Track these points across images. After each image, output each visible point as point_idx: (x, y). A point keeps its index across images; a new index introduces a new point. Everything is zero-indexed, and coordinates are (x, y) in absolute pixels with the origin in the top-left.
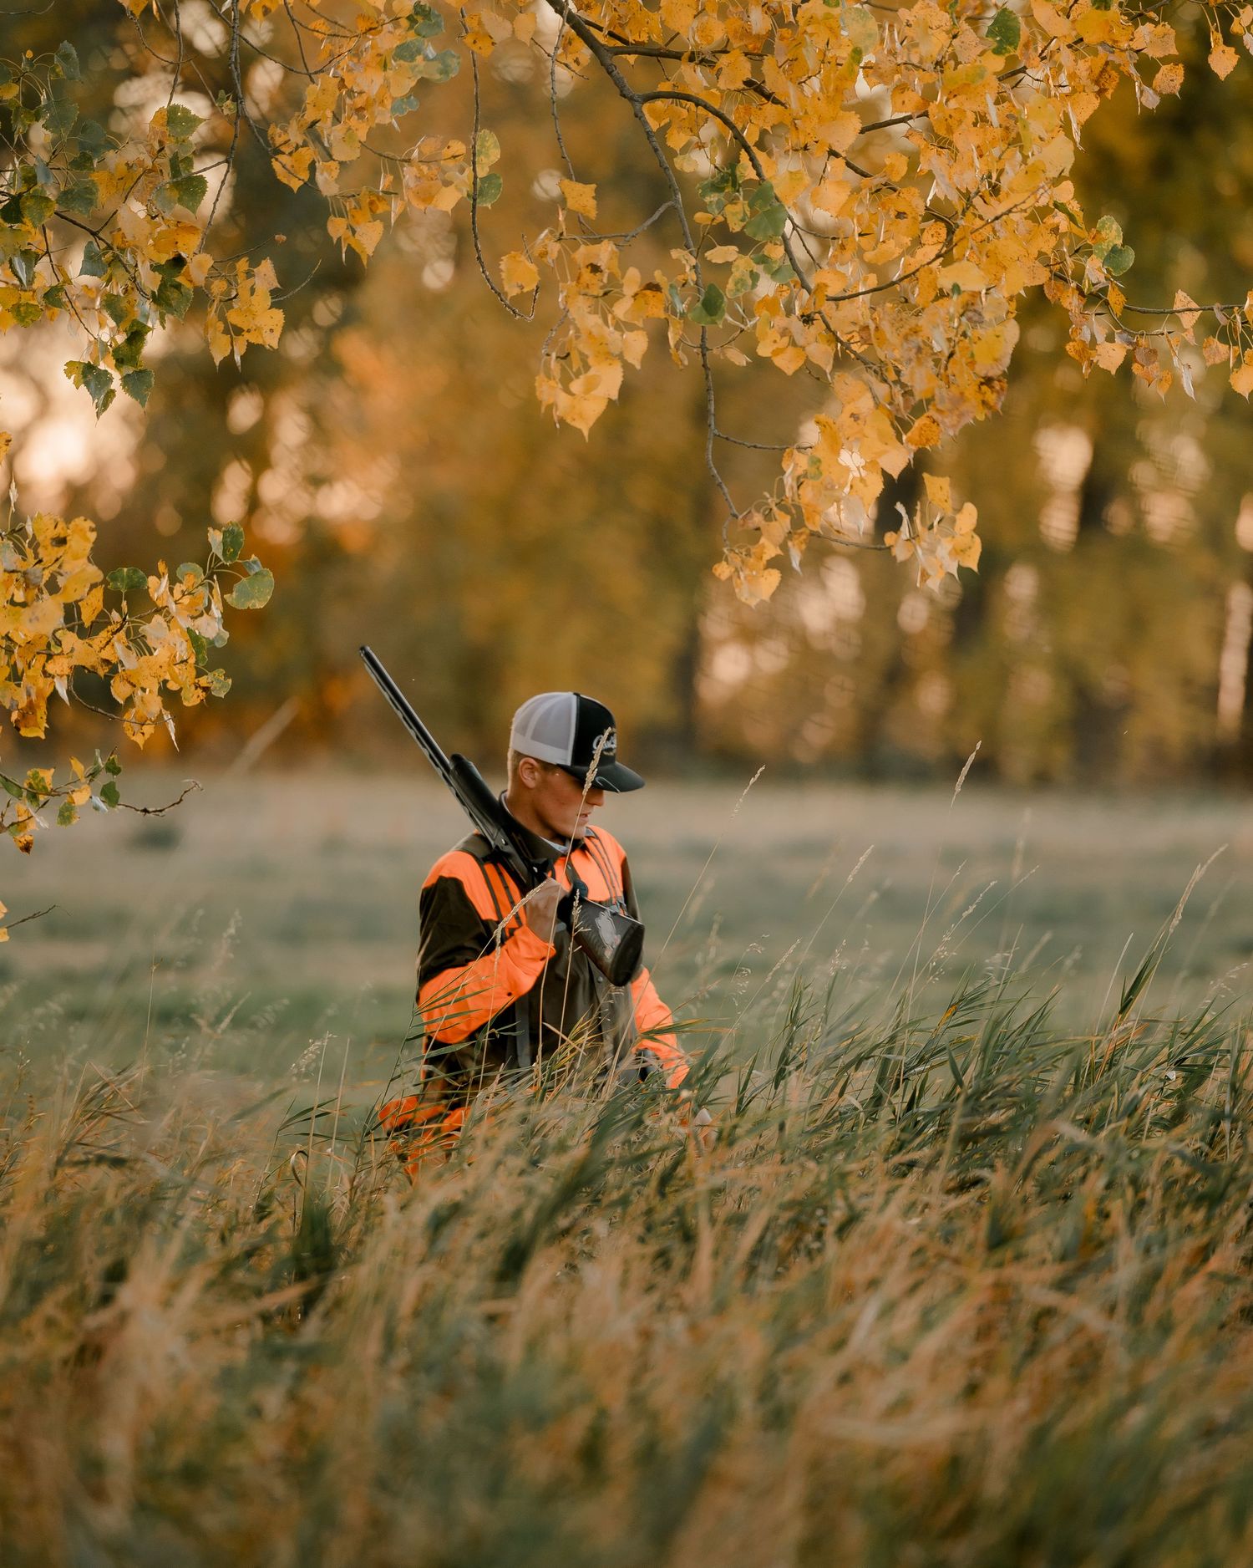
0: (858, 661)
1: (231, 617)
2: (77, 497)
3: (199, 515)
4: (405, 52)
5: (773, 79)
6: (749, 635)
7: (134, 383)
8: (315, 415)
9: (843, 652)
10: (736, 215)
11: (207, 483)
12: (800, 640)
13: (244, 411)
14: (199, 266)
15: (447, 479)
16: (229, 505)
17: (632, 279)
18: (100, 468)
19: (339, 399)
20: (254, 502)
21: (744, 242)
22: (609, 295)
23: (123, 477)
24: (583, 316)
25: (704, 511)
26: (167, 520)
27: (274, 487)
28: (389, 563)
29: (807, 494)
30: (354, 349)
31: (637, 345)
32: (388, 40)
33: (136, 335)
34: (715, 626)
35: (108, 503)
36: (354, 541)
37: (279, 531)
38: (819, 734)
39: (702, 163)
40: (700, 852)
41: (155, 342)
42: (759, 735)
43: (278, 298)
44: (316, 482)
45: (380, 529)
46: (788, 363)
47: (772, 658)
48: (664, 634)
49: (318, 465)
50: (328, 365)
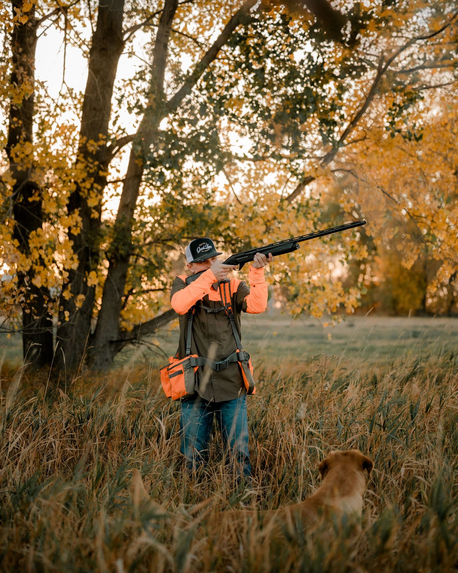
0: (448, 300)
1: (362, 295)
2: (339, 279)
3: (356, 281)
4: (385, 217)
5: (435, 219)
6: (432, 297)
7: (348, 263)
8: (372, 267)
9: (446, 298)
10: (430, 238)
11: (357, 277)
12: (440, 297)
13: (362, 267)
14: (356, 247)
15: (390, 276)
16: (360, 280)
17: (416, 248)
18: (343, 275)
19: (375, 265)
20: (364, 279)
21: (432, 242)
22: (412, 250)
23: (346, 276)
24: (409, 254)
25: (426, 280)
26: (352, 282)
27: (367, 277)
28: (382, 288)
29: (440, 277)
30: (377, 258)
31: (416, 257)
32: (383, 215)
33: (348, 256)
34: (428, 296)
35: (344, 280)
36: (377, 284)
37: (367, 283)
38: (442, 310)
39: (425, 231)
40: (426, 327)
41: (350, 257)
42: (434, 310)
43: (367, 251)
44: (372, 276)
45: (381, 283)
46: (437, 259)
47: (435, 300)
48: (421, 296)
49: (372, 274)
50: (373, 261)
